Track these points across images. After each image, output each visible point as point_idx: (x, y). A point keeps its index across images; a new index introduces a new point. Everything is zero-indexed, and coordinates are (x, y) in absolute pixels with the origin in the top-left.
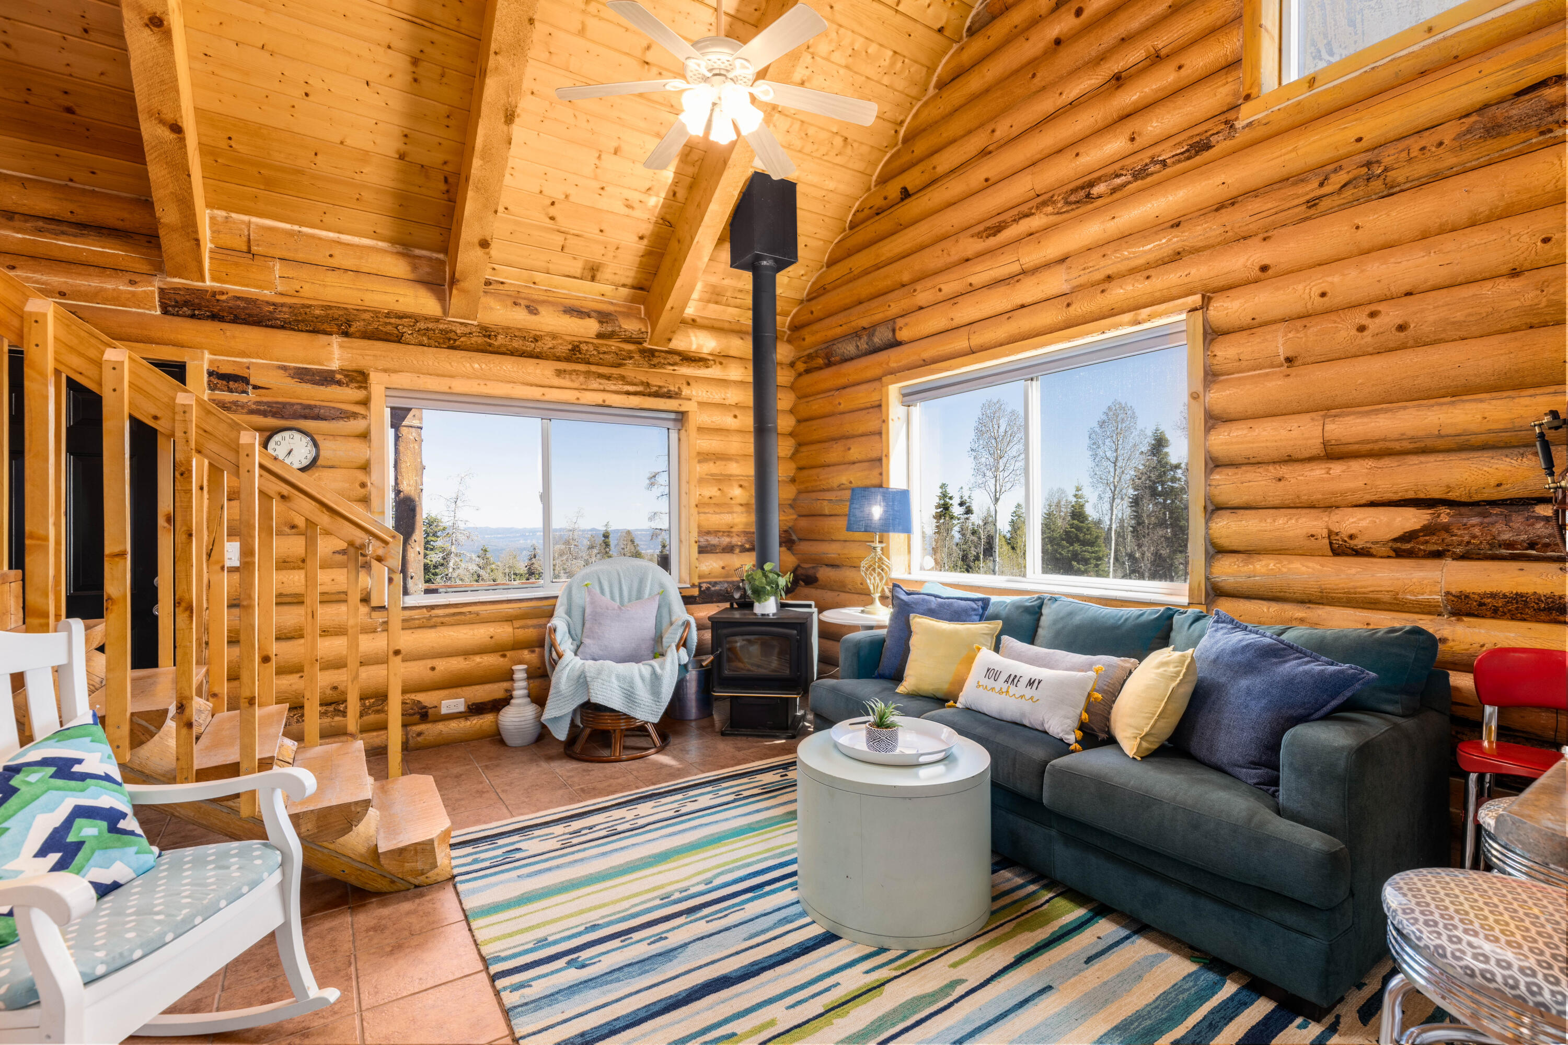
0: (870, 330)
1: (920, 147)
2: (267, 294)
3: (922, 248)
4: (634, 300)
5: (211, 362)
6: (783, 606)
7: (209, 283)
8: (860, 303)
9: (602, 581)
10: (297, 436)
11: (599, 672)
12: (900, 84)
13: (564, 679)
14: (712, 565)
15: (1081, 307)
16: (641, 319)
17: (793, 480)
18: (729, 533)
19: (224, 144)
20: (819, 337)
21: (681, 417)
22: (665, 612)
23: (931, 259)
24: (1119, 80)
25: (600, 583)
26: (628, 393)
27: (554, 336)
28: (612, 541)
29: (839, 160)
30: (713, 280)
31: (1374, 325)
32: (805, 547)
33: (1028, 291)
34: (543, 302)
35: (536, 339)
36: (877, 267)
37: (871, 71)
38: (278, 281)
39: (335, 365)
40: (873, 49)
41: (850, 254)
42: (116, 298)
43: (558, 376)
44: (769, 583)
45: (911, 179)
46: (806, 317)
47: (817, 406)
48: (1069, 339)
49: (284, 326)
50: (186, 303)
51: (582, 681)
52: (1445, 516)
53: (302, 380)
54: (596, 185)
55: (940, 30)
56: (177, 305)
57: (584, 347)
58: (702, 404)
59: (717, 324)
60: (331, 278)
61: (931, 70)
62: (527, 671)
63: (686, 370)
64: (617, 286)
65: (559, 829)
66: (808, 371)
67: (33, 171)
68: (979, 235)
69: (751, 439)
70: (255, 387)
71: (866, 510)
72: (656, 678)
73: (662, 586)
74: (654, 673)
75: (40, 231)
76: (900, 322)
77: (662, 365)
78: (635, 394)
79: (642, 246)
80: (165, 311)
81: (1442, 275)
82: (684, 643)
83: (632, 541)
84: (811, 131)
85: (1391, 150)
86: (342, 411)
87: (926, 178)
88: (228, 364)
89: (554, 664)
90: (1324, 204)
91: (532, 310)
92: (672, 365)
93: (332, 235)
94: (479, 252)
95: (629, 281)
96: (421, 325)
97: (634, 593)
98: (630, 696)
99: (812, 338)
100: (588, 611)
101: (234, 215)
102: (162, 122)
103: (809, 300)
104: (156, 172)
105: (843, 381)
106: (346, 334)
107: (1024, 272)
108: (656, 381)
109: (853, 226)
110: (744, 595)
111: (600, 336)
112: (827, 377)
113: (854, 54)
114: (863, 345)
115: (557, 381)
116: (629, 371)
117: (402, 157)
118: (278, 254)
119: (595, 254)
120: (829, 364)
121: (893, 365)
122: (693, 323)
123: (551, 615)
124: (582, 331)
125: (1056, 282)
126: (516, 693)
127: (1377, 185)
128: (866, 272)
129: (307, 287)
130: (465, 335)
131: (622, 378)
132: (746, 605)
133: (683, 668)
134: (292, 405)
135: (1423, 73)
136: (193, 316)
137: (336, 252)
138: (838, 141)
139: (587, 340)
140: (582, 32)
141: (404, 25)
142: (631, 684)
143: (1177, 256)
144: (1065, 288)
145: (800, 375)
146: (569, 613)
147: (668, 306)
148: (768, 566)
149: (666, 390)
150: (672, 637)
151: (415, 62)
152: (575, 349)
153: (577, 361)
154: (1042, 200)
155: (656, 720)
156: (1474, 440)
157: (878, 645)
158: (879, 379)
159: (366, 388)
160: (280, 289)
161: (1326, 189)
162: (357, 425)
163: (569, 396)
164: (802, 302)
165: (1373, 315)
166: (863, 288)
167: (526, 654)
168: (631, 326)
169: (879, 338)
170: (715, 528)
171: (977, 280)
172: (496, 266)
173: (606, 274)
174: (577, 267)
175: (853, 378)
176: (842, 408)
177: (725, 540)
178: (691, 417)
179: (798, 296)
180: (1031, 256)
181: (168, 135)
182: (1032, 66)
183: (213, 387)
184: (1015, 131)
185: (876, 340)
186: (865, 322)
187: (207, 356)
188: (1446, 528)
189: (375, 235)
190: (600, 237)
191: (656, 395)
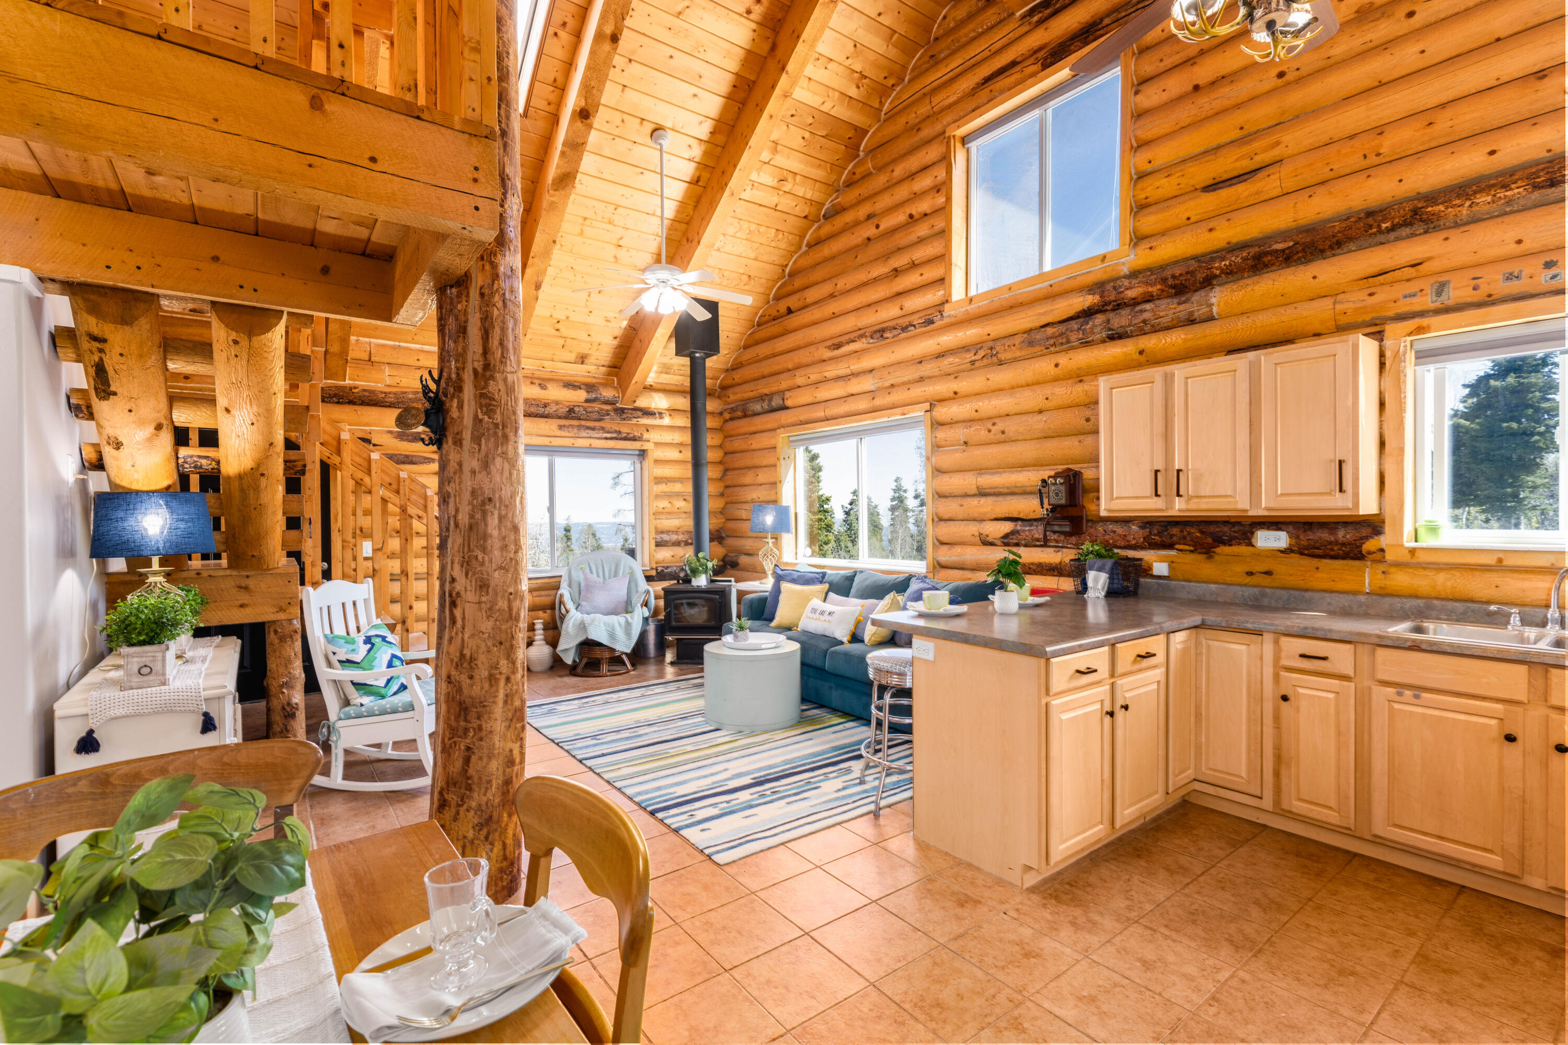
0: (770, 396)
1: (798, 283)
2: (380, 386)
3: (799, 348)
4: (609, 374)
6: (712, 581)
7: (347, 382)
8: (764, 377)
11: (593, 621)
12: (783, 245)
13: (571, 625)
14: (665, 554)
15: (878, 402)
16: (615, 388)
17: (722, 495)
18: (676, 532)
20: (739, 396)
21: (642, 454)
22: (633, 584)
23: (802, 356)
24: (896, 272)
25: (590, 566)
26: (606, 438)
27: (557, 403)
28: (574, 535)
29: (746, 288)
30: (665, 360)
31: (994, 429)
32: (730, 542)
33: (855, 386)
34: (550, 380)
35: (545, 406)
36: (774, 355)
37: (763, 241)
38: (387, 378)
40: (762, 229)
41: (757, 343)
43: (560, 429)
44: (701, 565)
45: (792, 302)
46: (729, 382)
47: (737, 444)
48: (874, 418)
50: (335, 395)
51: (583, 627)
52: (1019, 526)
54: (587, 310)
55: (805, 217)
56: (331, 397)
57: (576, 409)
58: (657, 444)
59: (668, 388)
60: (417, 374)
61: (802, 237)
62: (543, 624)
63: (646, 421)
64: (598, 366)
65: (576, 702)
66: (732, 419)
68: (829, 347)
69: (689, 467)
70: (378, 445)
71: (761, 518)
72: (628, 625)
73: (631, 568)
74: (627, 621)
76: (787, 394)
77: (630, 419)
78: (611, 439)
79: (616, 342)
80: (324, 402)
81: (1017, 409)
82: (646, 604)
83: (594, 535)
84: (726, 274)
85: (999, 343)
87: (801, 304)
89: (562, 618)
90: (977, 364)
91: (543, 387)
92: (636, 418)
93: (418, 346)
95: (606, 363)
97: (613, 573)
98: (612, 636)
99: (735, 396)
100: (583, 585)
103: (733, 370)
105: (753, 429)
107: (853, 374)
108: (625, 430)
109: (759, 325)
110: (687, 575)
111: (587, 401)
112: (744, 425)
113: (750, 232)
114: (766, 406)
115: (559, 433)
116: (607, 424)
118: (387, 361)
119: (584, 349)
120: (745, 416)
121: (783, 422)
122: (650, 388)
123: (558, 588)
124: (575, 398)
125: (867, 384)
126: (537, 638)
127: (995, 359)
128: (767, 358)
129: (404, 380)
131: (603, 429)
132: (687, 581)
133: (646, 620)
135: (1011, 307)
136: (338, 403)
137: (421, 357)
138: (745, 278)
139: (579, 404)
140: (581, 233)
142: (613, 628)
143: (921, 379)
144: (872, 388)
145: (726, 421)
146: (570, 586)
147: (634, 381)
148: (701, 555)
149: (632, 435)
150: (638, 600)
152: (571, 410)
153: (572, 418)
154: (860, 334)
155: (628, 651)
156: (1028, 489)
157: (763, 601)
158: (774, 430)
160: (388, 383)
161: (977, 357)
163: (568, 442)
164: (727, 370)
165: (994, 424)
166: (766, 367)
167: (541, 613)
168: (608, 393)
169: (776, 402)
170: (667, 528)
171: (829, 374)
173: (592, 360)
174: (572, 357)
175: (760, 427)
176: (754, 446)
177: (674, 537)
178: (650, 453)
179: (724, 367)
180: (856, 366)
182: (854, 249)
184: (848, 287)
185: (773, 404)
186: (766, 391)
188: (1018, 532)
190: (589, 339)
191: (626, 439)
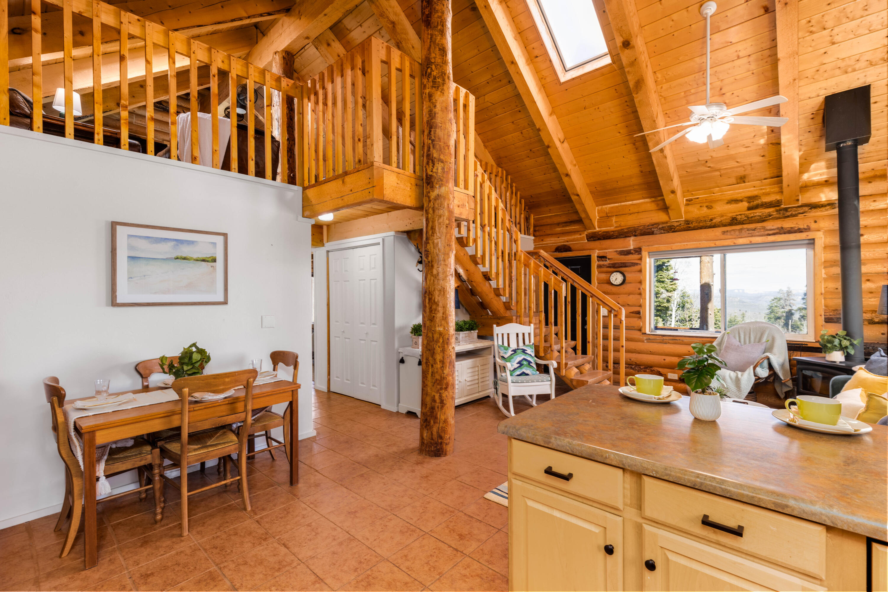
2: (612, 228)
5: (598, 253)
7: (597, 229)
9: (740, 332)
10: (618, 274)
19: (595, 190)
21: (811, 242)
25: (739, 333)
26: (768, 235)
27: (722, 216)
34: (716, 201)
35: (712, 219)
38: (614, 224)
39: (632, 247)
42: (577, 240)
43: (723, 234)
49: (617, 237)
50: (592, 237)
53: (621, 255)
56: (590, 238)
57: (738, 217)
58: (828, 232)
60: (630, 218)
63: (814, 214)
67: (562, 212)
70: (609, 259)
75: (563, 227)
77: (794, 215)
78: (774, 234)
80: (588, 241)
86: (632, 263)
88: (602, 253)
91: (709, 207)
92: (802, 213)
93: (629, 203)
94: (672, 195)
96: (661, 226)
97: (757, 340)
101: (604, 206)
102: (575, 195)
104: (578, 207)
106: (635, 236)
108: (789, 225)
111: (749, 209)
115: (723, 237)
116: (769, 223)
117: (642, 172)
118: (614, 214)
124: (738, 209)
129: (623, 223)
130: (678, 226)
131: (764, 228)
134: (618, 263)
136: (594, 240)
137: (631, 208)
139: (741, 213)
141: (627, 137)
149: (796, 229)
151: (634, 144)
152: (734, 219)
153: (735, 224)
159: (641, 254)
160: (615, 226)
162: (637, 268)
163: (728, 242)
172: (693, 193)
173: (752, 177)
174: (733, 179)
178: (818, 241)
181: (577, 197)
183: (598, 261)
187: (597, 251)
189: (644, 198)
191: (789, 232)
